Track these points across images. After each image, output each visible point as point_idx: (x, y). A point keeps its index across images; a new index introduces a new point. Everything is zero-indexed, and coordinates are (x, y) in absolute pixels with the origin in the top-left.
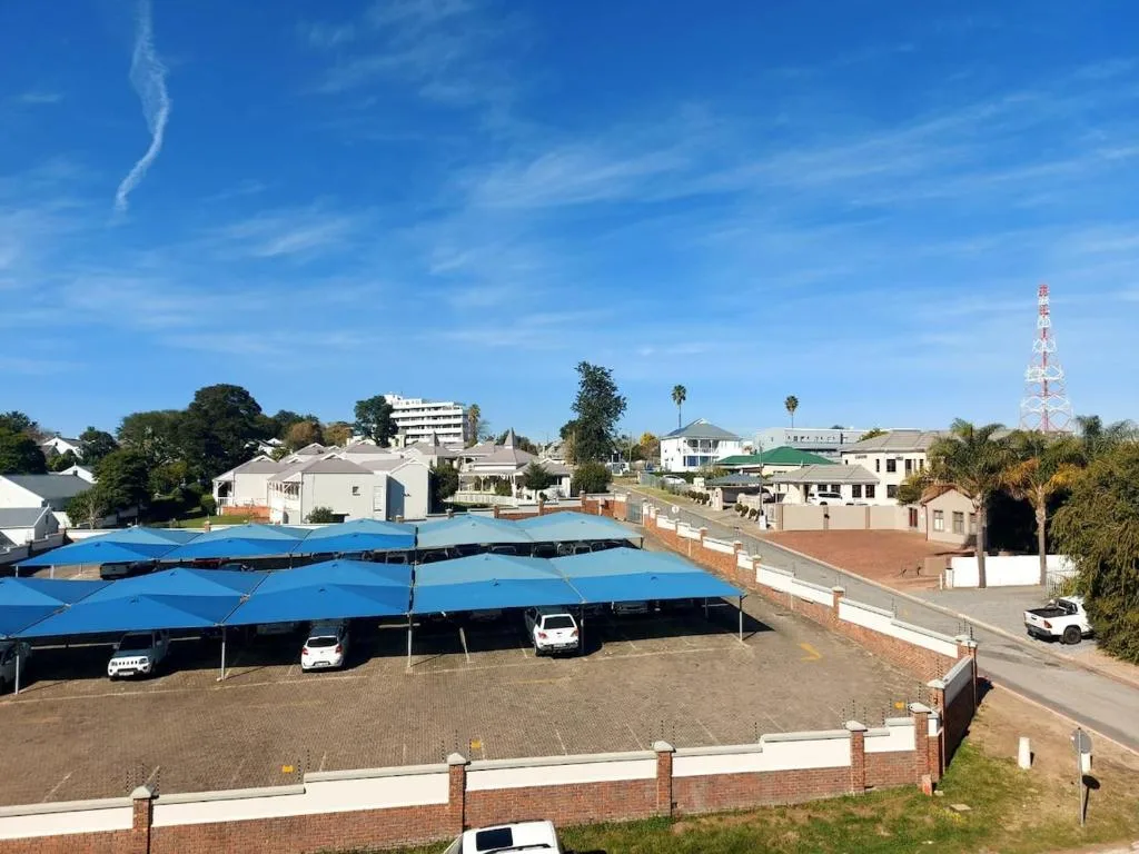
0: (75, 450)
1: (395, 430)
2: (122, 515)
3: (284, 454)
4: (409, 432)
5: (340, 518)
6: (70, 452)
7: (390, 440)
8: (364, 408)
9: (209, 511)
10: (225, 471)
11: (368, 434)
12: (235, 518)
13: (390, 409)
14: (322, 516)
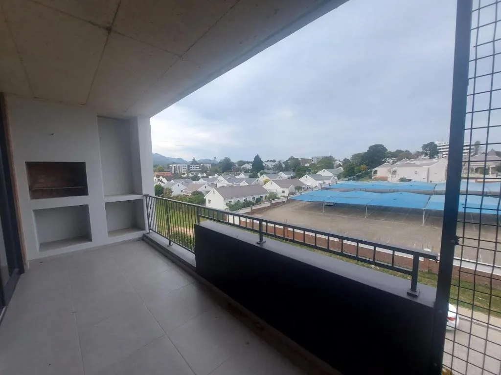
0: (341, 163)
1: (438, 153)
2: (350, 178)
3: (396, 162)
4: (444, 153)
5: (410, 180)
6: (339, 164)
7: (435, 156)
8: (425, 147)
9: (371, 177)
10: (375, 167)
11: (426, 154)
12: (377, 179)
13: (436, 146)
14: (403, 180)
